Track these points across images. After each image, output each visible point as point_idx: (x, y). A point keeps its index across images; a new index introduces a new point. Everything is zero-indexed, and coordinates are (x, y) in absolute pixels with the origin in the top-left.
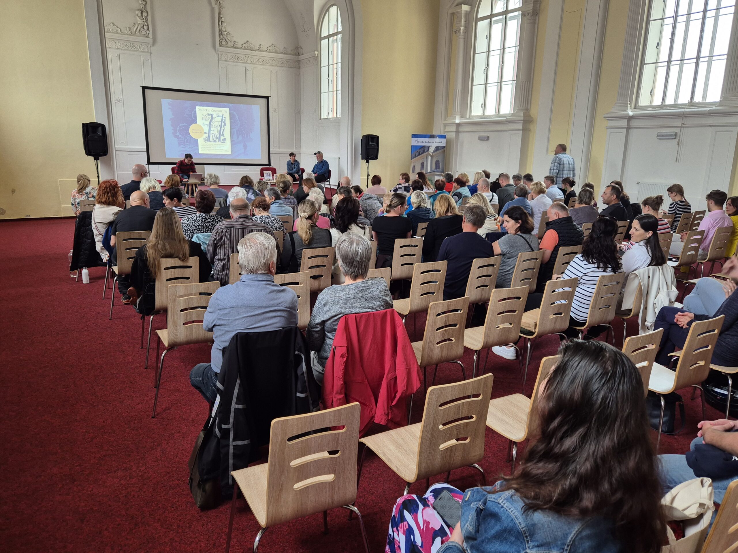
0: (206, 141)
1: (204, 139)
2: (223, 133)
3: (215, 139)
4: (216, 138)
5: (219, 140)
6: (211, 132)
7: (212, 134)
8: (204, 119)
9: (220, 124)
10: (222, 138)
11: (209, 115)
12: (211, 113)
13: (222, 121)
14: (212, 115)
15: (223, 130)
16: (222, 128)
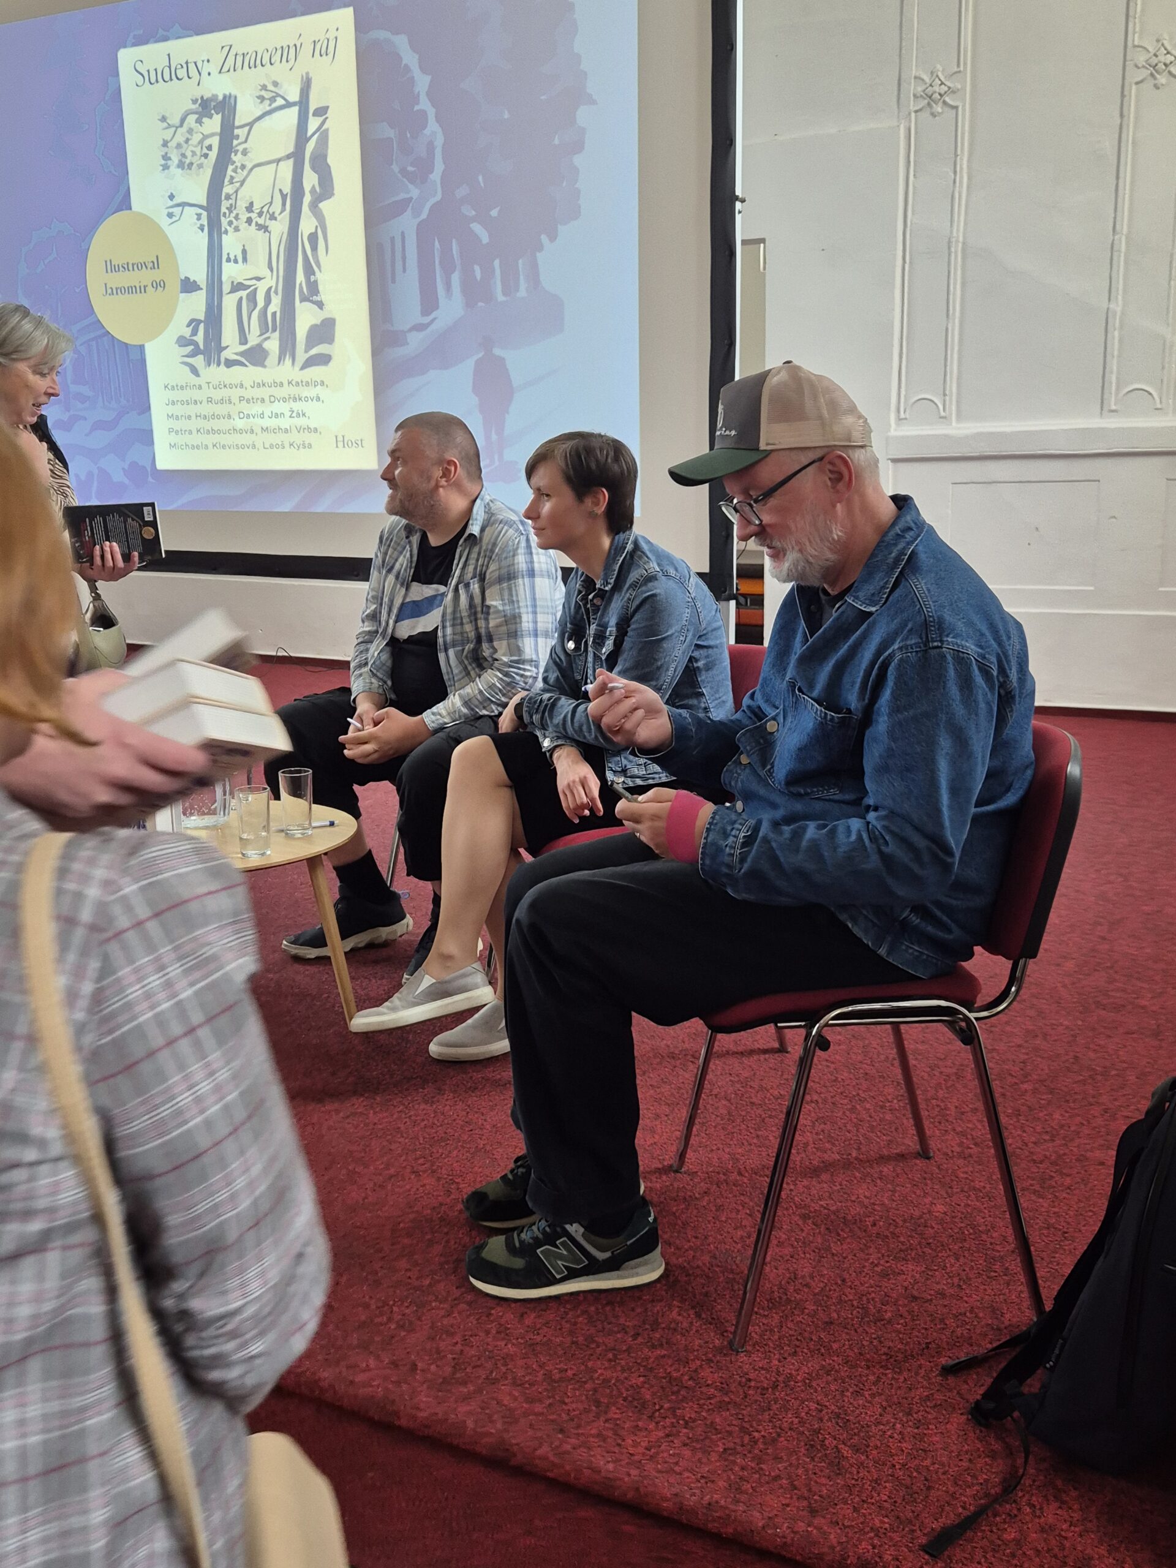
0: (199, 361)
1: (182, 342)
2: (309, 271)
3: (253, 340)
4: (264, 328)
5: (288, 347)
6: (230, 272)
7: (237, 287)
8: (175, 159)
9: (287, 190)
10: (306, 317)
11: (206, 106)
12: (217, 86)
13: (297, 155)
14: (226, 106)
15: (313, 238)
16: (307, 225)
